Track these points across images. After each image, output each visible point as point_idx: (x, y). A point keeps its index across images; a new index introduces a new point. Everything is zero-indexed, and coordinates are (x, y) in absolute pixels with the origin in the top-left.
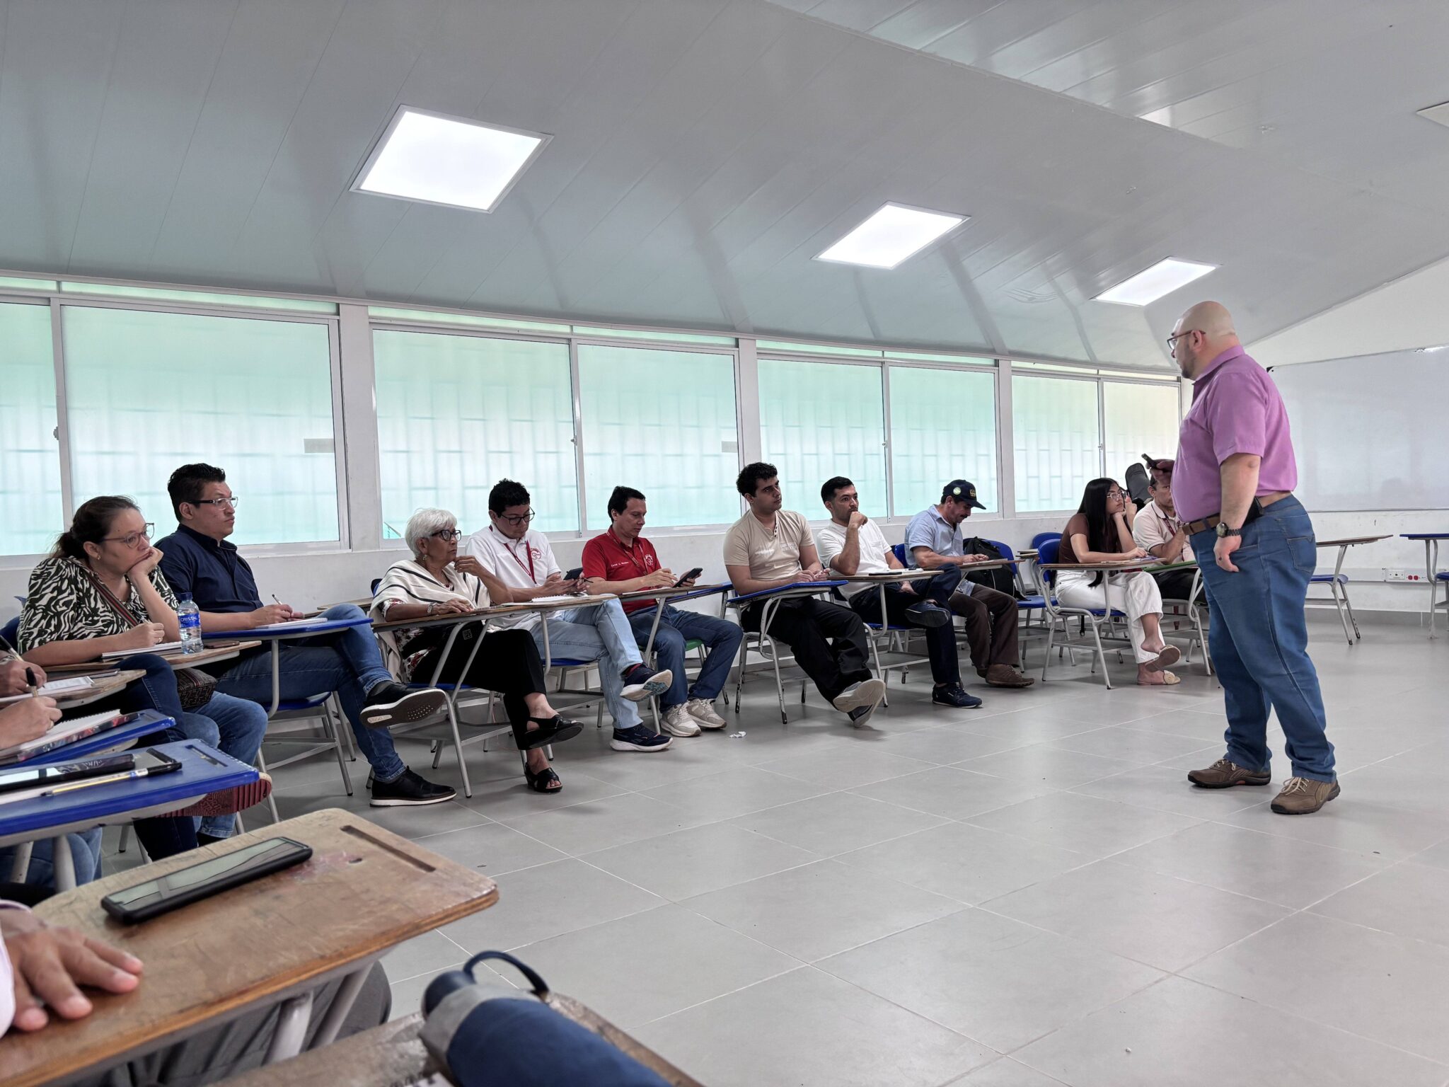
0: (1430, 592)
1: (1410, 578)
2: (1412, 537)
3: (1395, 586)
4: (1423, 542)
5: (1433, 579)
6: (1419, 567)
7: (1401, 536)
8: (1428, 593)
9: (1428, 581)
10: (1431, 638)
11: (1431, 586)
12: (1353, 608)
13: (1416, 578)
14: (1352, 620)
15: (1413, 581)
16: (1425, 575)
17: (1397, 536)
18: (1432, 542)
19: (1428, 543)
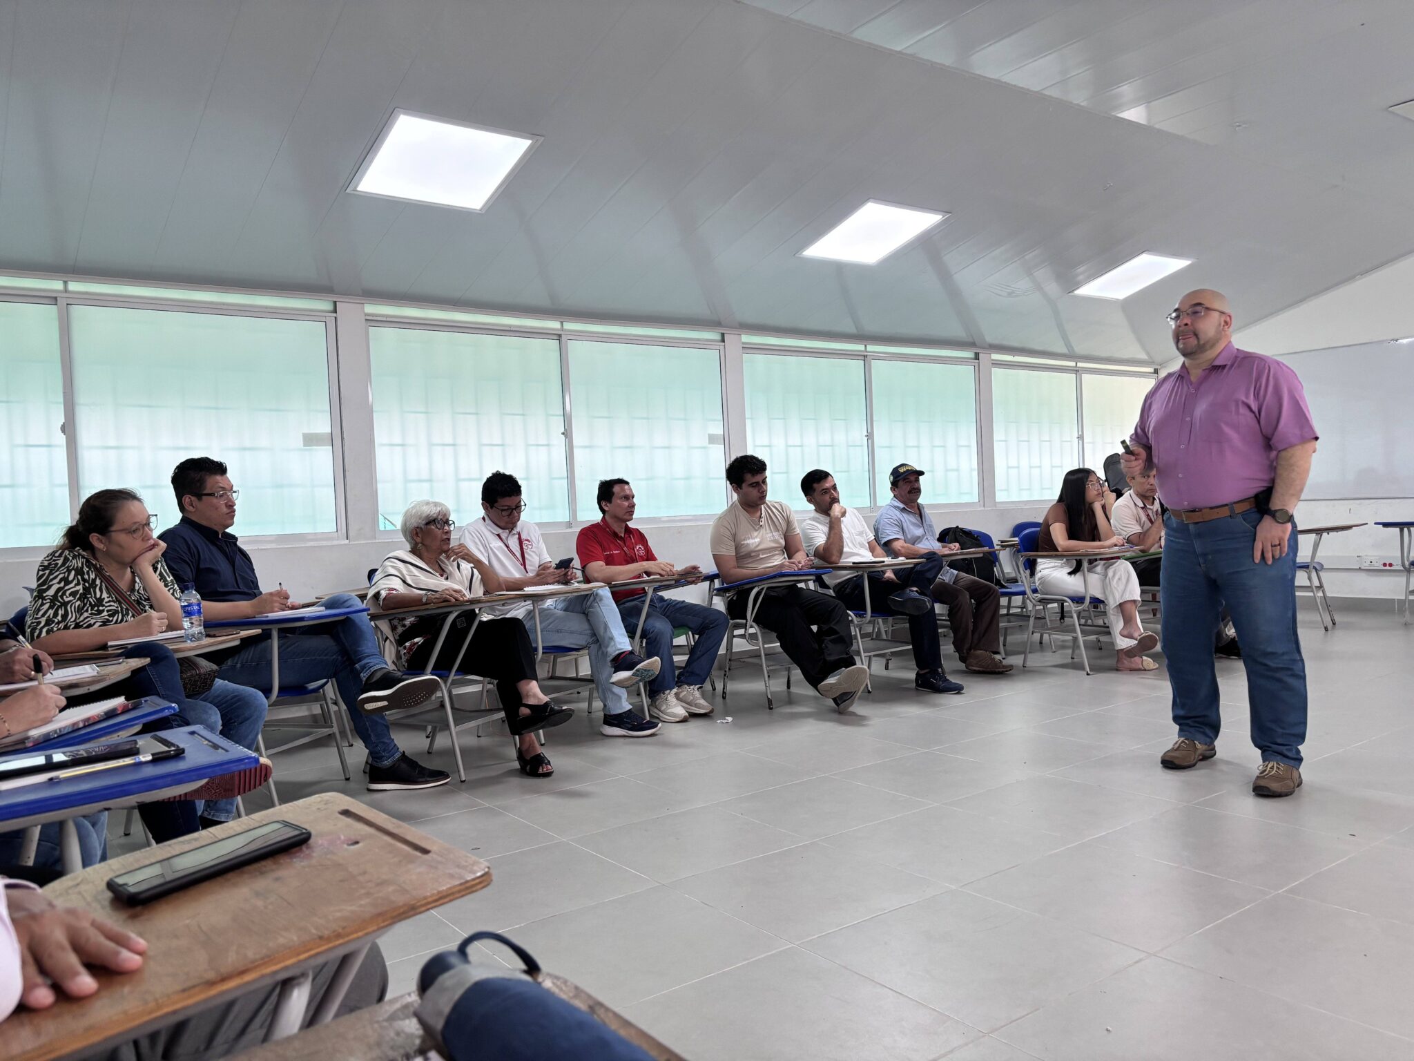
0: (1404, 579)
1: (1385, 565)
2: (1386, 525)
3: (1370, 573)
4: (1397, 530)
5: (1407, 566)
6: (1393, 554)
7: (1376, 524)
8: (1402, 580)
9: (1402, 568)
10: (1405, 624)
11: (1406, 573)
12: (1329, 594)
13: (1391, 565)
14: (1328, 607)
15: (1388, 568)
16: (1400, 563)
17: (1371, 523)
18: (1406, 530)
19: (1402, 531)
